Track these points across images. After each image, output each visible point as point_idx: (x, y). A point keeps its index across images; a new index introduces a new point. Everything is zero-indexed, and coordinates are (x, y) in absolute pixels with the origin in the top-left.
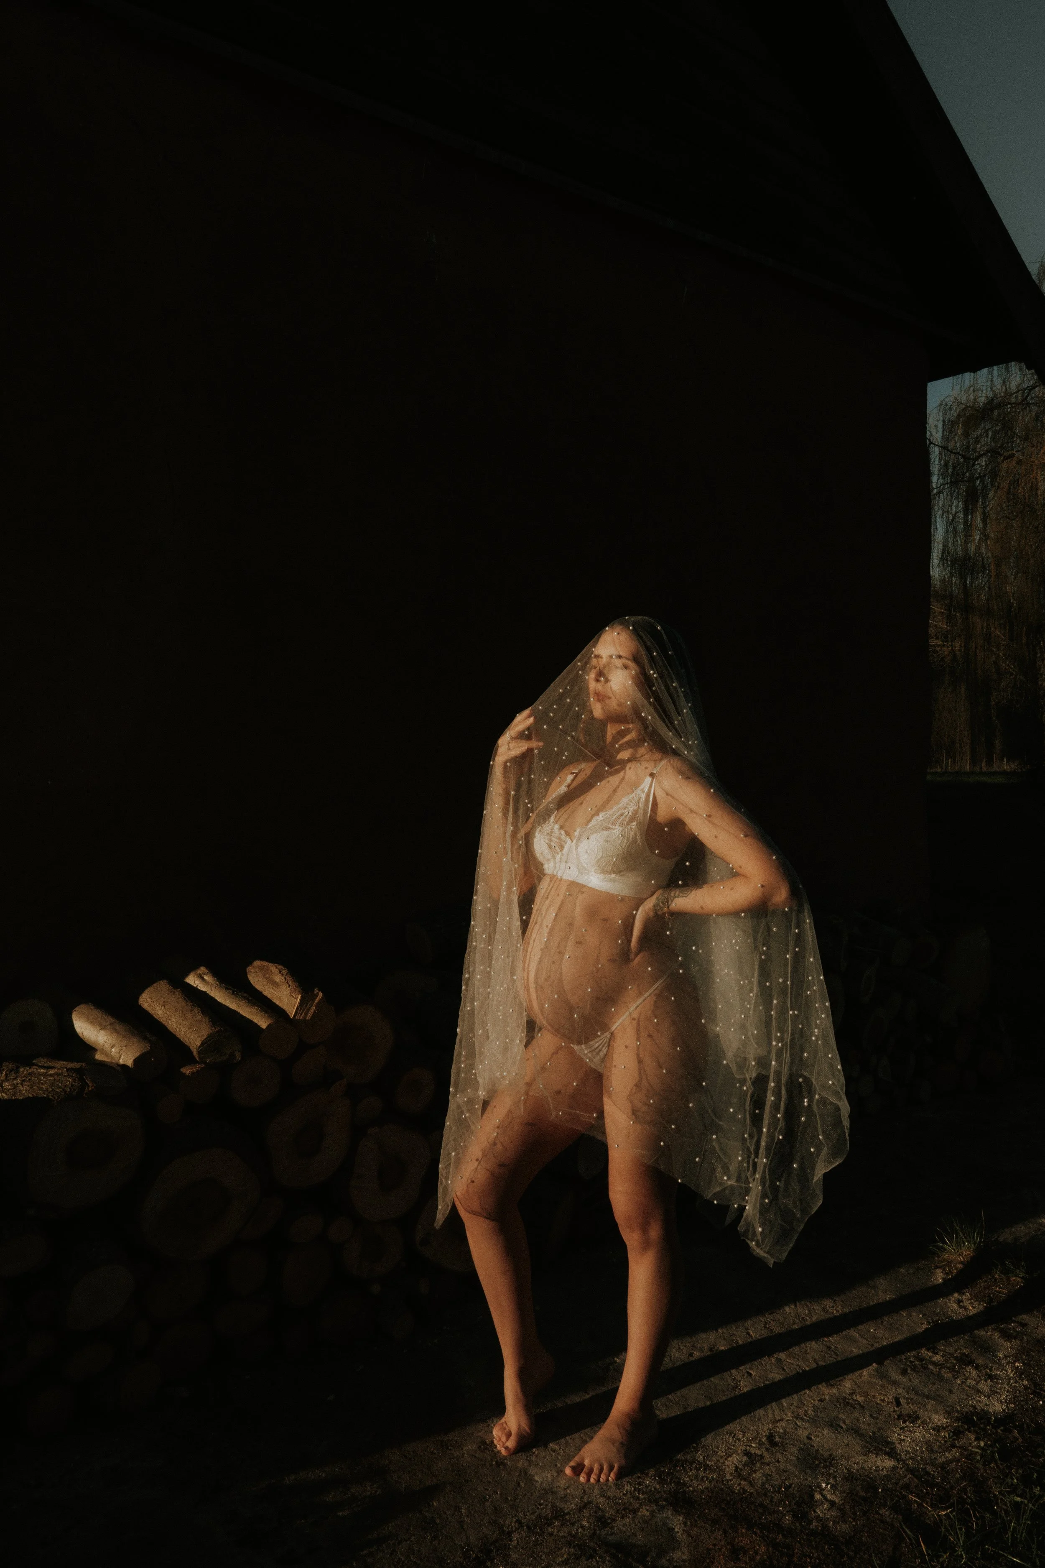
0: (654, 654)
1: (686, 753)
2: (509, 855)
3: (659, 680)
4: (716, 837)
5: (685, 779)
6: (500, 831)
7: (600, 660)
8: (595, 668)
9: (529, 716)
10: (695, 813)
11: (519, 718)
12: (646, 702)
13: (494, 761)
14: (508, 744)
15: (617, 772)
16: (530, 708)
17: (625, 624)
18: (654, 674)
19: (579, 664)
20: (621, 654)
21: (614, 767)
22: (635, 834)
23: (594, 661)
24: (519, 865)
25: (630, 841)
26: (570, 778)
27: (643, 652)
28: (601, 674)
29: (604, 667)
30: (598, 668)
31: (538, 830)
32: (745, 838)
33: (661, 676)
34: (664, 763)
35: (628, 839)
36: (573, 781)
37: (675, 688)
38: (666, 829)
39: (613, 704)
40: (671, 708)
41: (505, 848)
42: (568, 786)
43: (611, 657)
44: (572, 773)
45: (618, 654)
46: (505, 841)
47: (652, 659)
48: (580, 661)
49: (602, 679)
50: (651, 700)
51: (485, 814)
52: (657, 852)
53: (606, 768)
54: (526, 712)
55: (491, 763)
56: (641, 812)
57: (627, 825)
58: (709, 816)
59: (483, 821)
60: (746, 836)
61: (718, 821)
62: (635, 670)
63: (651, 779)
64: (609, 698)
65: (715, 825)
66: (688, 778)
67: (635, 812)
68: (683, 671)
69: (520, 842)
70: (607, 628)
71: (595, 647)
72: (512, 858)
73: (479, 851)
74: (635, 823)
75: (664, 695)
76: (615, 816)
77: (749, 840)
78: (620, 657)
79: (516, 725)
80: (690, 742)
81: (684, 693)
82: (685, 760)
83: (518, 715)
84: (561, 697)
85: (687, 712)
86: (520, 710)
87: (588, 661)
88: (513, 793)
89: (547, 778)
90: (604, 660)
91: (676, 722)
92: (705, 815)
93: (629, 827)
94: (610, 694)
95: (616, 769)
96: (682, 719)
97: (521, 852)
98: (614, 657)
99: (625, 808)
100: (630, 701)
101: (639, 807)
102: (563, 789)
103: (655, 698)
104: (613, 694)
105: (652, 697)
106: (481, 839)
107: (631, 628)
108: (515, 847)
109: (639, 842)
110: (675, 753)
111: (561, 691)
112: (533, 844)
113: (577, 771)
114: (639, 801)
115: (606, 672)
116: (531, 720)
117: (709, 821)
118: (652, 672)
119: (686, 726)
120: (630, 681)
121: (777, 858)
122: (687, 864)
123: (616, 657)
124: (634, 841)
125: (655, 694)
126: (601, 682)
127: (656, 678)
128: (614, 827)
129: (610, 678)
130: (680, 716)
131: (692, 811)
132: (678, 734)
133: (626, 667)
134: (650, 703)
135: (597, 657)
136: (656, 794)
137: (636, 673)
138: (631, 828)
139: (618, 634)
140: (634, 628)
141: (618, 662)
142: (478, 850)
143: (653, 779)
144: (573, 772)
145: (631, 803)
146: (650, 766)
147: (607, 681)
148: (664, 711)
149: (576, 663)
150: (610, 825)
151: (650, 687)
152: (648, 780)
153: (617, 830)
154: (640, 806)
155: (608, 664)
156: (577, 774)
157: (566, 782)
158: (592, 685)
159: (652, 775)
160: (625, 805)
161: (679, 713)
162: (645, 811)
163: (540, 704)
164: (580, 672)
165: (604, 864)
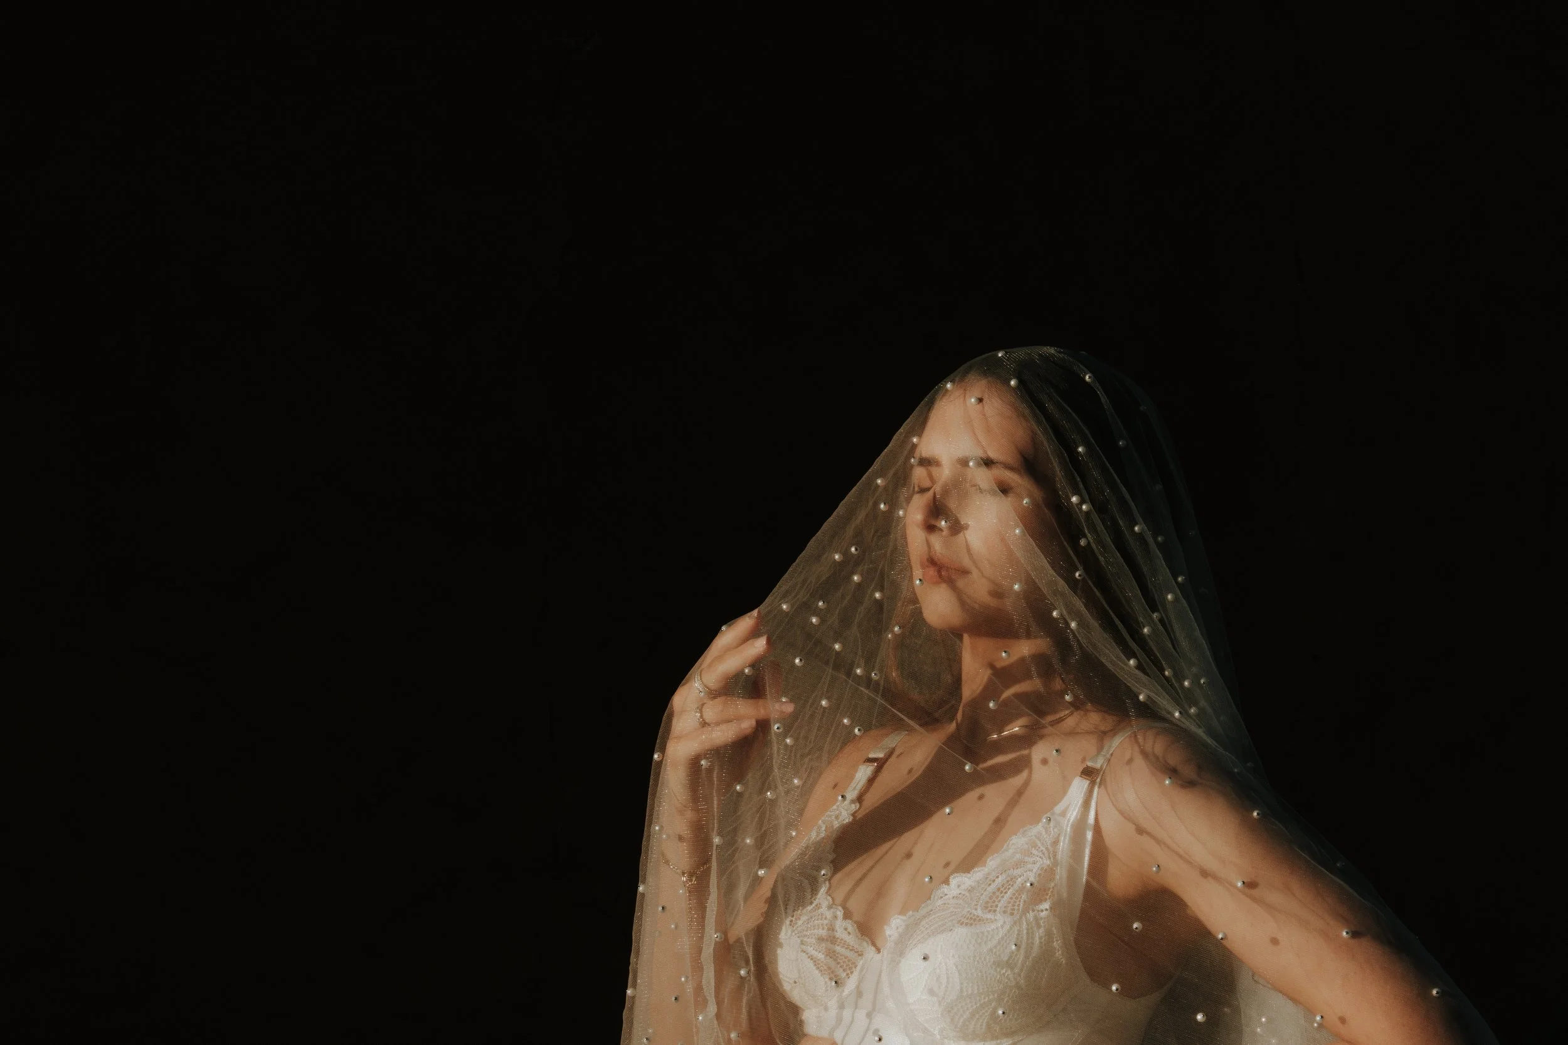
0: (1080, 449)
1: (1177, 714)
2: (712, 1008)
3: (1095, 517)
4: (1275, 941)
5: (1183, 786)
6: (685, 943)
7: (934, 470)
8: (923, 491)
9: (754, 634)
10: (1215, 878)
11: (728, 635)
12: (1061, 584)
13: (663, 750)
14: (700, 709)
15: (998, 774)
16: (755, 613)
17: (994, 372)
18: (1082, 502)
19: (879, 481)
20: (993, 454)
21: (985, 761)
22: (1049, 934)
23: (919, 474)
24: (741, 1035)
25: (1035, 951)
26: (864, 772)
27: (1048, 445)
28: (937, 510)
29: (946, 492)
30: (930, 494)
31: (787, 922)
32: (1353, 942)
33: (1100, 507)
34: (1119, 743)
35: (1030, 946)
36: (871, 781)
37: (1140, 537)
38: (1135, 926)
39: (978, 589)
40: (1131, 592)
41: (699, 989)
42: (860, 799)
43: (964, 462)
44: (870, 760)
45: (984, 456)
46: (698, 968)
47: (1073, 462)
48: (881, 474)
49: (943, 523)
50: (1077, 574)
51: (643, 895)
52: (1114, 988)
53: (967, 768)
54: (745, 623)
55: (656, 756)
56: (1061, 874)
57: (1025, 911)
58: (1250, 885)
59: (637, 914)
60: (1355, 934)
61: (1275, 897)
62: (1030, 496)
63: (1086, 783)
64: (965, 572)
65: (1269, 907)
66: (1188, 784)
67: (1048, 873)
68: (1159, 487)
69: (742, 972)
70: (949, 386)
71: (920, 435)
72: (718, 1016)
73: (629, 992)
74: (1046, 905)
75: (1111, 561)
76: (993, 886)
77: (1366, 946)
78: (988, 463)
79: (720, 658)
80: (1186, 683)
81: (1163, 547)
82: (1177, 733)
83: (724, 628)
84: (840, 573)
85: (1176, 599)
86: (732, 615)
87: (902, 478)
88: (717, 840)
89: (800, 778)
90: (945, 472)
91: (1146, 630)
92: (1240, 884)
93: (1031, 916)
94: (966, 562)
95: (992, 767)
96: (1161, 621)
97: (744, 1001)
98: (971, 464)
99: (1019, 864)
100: (1020, 581)
101: (1055, 863)
102: (842, 812)
103: (1087, 569)
104: (974, 562)
105: (1079, 565)
106: (633, 959)
107: (1013, 383)
108: (730, 984)
109: (1058, 954)
110: (1149, 713)
111: (837, 557)
112: (774, 962)
113: (881, 755)
114: (1056, 843)
115: (952, 504)
116: (760, 645)
117: (1254, 899)
118: (1074, 499)
119: (1174, 643)
120: (1017, 526)
121: (1442, 994)
122: (1200, 1017)
123: (978, 465)
124: (1046, 952)
125: (1087, 558)
126: (941, 530)
127: (1087, 513)
128: (989, 916)
129: (963, 521)
130: (1154, 609)
131: (1205, 874)
132: (1151, 664)
133: (1004, 489)
134: (1072, 584)
135: (926, 462)
136: (1103, 824)
137: (1035, 504)
138: (1036, 919)
139: (980, 400)
140: (1021, 382)
141: (983, 477)
142: (626, 988)
143: (1093, 783)
144: (871, 756)
145: (1034, 851)
146: (1081, 750)
147: (957, 528)
148: (1116, 604)
149: (872, 481)
150: (979, 912)
151: (1074, 539)
152: (1079, 786)
153: (999, 925)
154: (1059, 856)
155: (958, 485)
156: (881, 764)
157: (853, 785)
158: (916, 539)
159: (1088, 773)
160: (1018, 856)
161: (1153, 605)
162: (1072, 874)
163: (784, 597)
164: (882, 506)
165: (967, 1015)
